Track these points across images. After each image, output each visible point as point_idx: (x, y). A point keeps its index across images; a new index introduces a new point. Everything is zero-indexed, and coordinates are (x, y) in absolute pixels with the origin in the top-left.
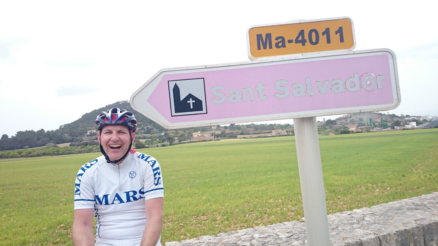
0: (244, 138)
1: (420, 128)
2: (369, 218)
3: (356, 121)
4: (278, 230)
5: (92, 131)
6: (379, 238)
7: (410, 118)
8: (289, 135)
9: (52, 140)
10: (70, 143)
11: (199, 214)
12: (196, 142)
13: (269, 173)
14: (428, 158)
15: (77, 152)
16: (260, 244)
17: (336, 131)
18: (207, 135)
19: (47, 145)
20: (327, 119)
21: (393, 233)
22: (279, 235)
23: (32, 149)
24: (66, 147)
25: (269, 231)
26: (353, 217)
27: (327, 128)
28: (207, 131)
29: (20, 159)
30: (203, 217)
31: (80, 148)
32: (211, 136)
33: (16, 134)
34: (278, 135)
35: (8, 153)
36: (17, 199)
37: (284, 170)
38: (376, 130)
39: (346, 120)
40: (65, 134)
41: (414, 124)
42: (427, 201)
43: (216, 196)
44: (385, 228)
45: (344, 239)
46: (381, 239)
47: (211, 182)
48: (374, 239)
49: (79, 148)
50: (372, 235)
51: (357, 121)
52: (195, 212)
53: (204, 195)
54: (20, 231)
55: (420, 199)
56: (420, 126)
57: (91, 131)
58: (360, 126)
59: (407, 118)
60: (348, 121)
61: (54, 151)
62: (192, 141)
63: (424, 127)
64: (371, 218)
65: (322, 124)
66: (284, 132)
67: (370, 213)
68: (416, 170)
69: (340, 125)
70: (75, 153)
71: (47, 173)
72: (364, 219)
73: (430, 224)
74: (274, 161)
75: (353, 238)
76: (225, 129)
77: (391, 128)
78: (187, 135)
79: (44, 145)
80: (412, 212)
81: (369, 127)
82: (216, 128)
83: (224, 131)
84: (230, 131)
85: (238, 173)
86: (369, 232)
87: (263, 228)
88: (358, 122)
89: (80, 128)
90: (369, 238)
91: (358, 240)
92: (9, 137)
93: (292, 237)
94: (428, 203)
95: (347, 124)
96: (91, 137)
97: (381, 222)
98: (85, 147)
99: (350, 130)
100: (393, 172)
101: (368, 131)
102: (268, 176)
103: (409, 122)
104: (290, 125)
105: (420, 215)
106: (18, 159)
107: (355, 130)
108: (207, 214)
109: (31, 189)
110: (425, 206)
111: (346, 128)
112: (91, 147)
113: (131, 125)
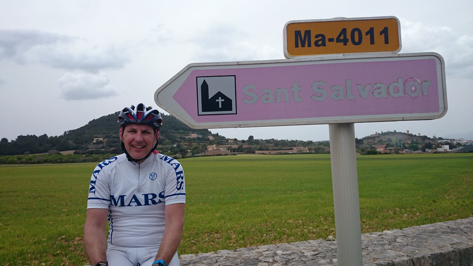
0: (263, 154)
1: (453, 152)
2: (401, 239)
3: (384, 142)
4: (302, 248)
5: (99, 139)
6: (412, 260)
7: (443, 141)
8: (311, 153)
9: (56, 146)
10: (74, 151)
11: (212, 232)
12: (210, 156)
13: (289, 192)
14: (461, 184)
15: (82, 161)
16: (283, 260)
17: (363, 151)
18: (223, 149)
19: (49, 151)
21: (428, 256)
22: (304, 253)
23: (33, 156)
24: (70, 155)
25: (292, 248)
26: (383, 238)
28: (223, 144)
29: (20, 165)
30: (216, 235)
31: (85, 156)
32: (227, 150)
33: (17, 138)
34: (300, 152)
35: (7, 159)
36: (15, 208)
37: (305, 189)
38: (405, 152)
39: (374, 139)
40: (69, 140)
41: (447, 147)
42: (464, 225)
43: (231, 213)
44: (419, 251)
45: (374, 259)
46: (415, 261)
47: (225, 198)
48: (407, 261)
50: (405, 257)
51: (386, 142)
52: (208, 229)
53: (218, 212)
54: (18, 240)
55: (455, 223)
56: (454, 150)
57: (97, 139)
58: (389, 146)
59: (440, 141)
60: (375, 141)
61: (57, 159)
62: (206, 154)
63: (458, 151)
64: (403, 240)
66: (306, 149)
67: (402, 235)
68: (448, 197)
69: (367, 144)
70: (79, 162)
71: (48, 181)
72: (395, 241)
73: (467, 249)
74: (295, 179)
75: (384, 259)
76: (242, 144)
77: (421, 151)
78: (201, 148)
79: (46, 151)
80: (447, 236)
81: (398, 148)
82: (233, 142)
83: (242, 146)
84: (248, 146)
85: (255, 191)
86: (402, 254)
87: (286, 245)
89: (86, 135)
90: (401, 260)
91: (390, 262)
92: (9, 142)
93: (318, 255)
94: (465, 227)
95: (375, 144)
96: (97, 146)
97: (415, 244)
98: (91, 156)
99: (378, 151)
100: (423, 197)
101: (397, 152)
102: (288, 196)
103: (442, 145)
104: (313, 142)
105: (456, 239)
106: (17, 165)
107: (383, 150)
108: (221, 232)
109: (30, 197)
110: (462, 230)
111: (373, 148)
112: (97, 156)
113: (156, 125)
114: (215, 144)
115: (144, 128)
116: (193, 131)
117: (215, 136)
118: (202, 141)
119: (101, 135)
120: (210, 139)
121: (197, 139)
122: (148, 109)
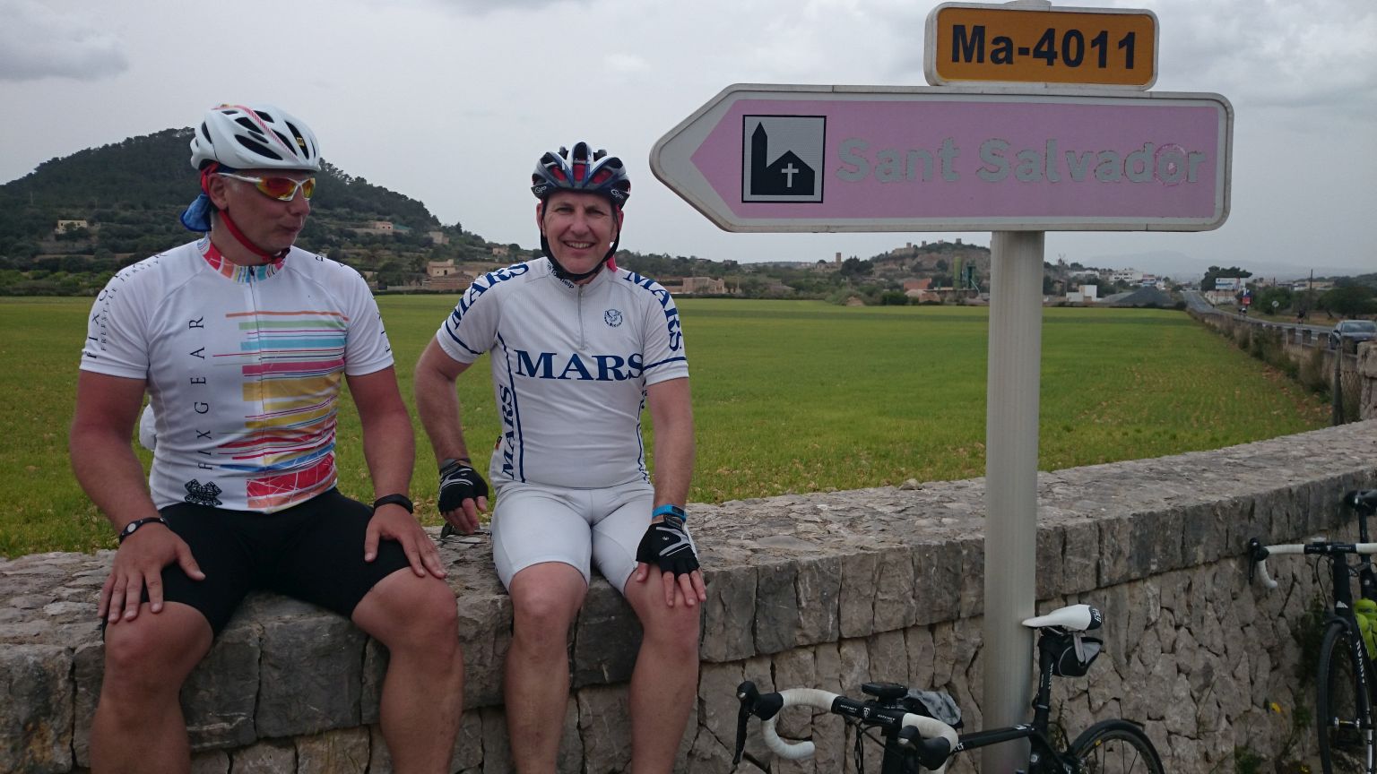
1: (1106, 304)
2: (1062, 489)
3: (926, 270)
5: (76, 222)
6: (1099, 525)
7: (1083, 274)
8: (732, 297)
12: (437, 293)
14: (1127, 388)
15: (23, 292)
17: (870, 294)
20: (848, 258)
21: (1127, 517)
27: (844, 284)
28: (476, 260)
31: (31, 277)
34: (701, 292)
37: (734, 395)
38: (982, 301)
39: (900, 262)
41: (1091, 291)
42: (1180, 466)
44: (1107, 509)
46: (1103, 527)
48: (1089, 527)
49: (27, 278)
50: (1084, 519)
51: (932, 270)
55: (1162, 462)
56: (1108, 298)
57: (69, 222)
58: (939, 283)
59: (1074, 274)
60: (904, 268)
62: (423, 288)
63: (1117, 302)
64: (1066, 489)
65: (831, 271)
66: (719, 286)
67: (1059, 481)
68: (1099, 418)
69: (881, 276)
70: (15, 293)
75: (1045, 521)
78: (406, 267)
80: (1153, 484)
81: (964, 289)
82: (506, 253)
86: (1075, 513)
88: (932, 274)
89: (30, 207)
90: (1077, 523)
91: (1057, 526)
94: (1184, 470)
95: (902, 276)
96: (70, 244)
97: (1094, 497)
98: (52, 276)
99: (909, 296)
101: (961, 301)
103: (1078, 285)
104: (740, 266)
105: (1173, 489)
107: (923, 294)
110: (1179, 475)
111: (898, 286)
112: (71, 276)
113: (617, 195)
114: (450, 256)
115: (590, 201)
116: (379, 213)
117: (451, 232)
118: (411, 246)
119: (82, 209)
120: (435, 241)
121: (392, 239)
122: (597, 157)
